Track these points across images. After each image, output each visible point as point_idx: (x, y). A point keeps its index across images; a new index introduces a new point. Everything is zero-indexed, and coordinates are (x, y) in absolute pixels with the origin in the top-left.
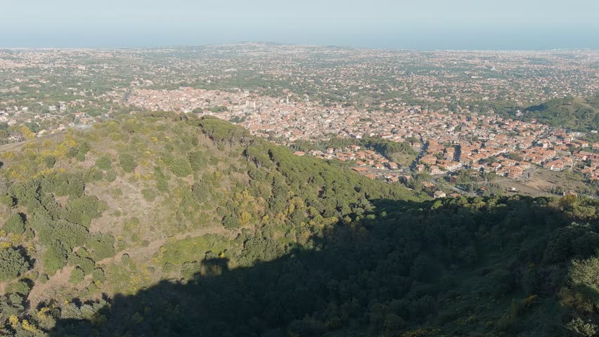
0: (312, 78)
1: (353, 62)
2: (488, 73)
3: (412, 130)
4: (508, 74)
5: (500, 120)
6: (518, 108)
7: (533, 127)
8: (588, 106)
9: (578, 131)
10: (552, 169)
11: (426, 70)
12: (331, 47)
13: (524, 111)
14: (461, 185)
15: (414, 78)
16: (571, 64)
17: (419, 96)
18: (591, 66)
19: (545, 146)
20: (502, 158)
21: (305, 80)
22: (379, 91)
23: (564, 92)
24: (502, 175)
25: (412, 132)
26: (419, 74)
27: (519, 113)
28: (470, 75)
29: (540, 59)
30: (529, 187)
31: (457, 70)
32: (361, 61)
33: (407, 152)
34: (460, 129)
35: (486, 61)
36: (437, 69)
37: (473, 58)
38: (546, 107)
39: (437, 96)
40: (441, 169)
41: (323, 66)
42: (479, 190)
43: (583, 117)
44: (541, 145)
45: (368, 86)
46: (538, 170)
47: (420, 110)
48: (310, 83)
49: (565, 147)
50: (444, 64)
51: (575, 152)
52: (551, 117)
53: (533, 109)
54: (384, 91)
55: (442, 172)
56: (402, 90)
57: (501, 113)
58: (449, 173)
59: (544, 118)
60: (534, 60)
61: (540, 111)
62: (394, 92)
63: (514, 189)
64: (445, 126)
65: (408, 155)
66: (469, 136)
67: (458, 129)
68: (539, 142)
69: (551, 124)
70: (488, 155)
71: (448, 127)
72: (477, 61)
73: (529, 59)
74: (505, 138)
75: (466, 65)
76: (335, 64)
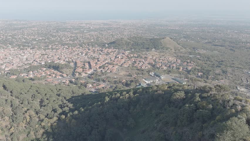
0: (10, 36)
1: (30, 27)
2: (90, 30)
3: (67, 57)
4: (97, 30)
5: (101, 49)
6: (105, 43)
7: (113, 50)
8: (129, 41)
9: (128, 50)
10: (125, 66)
11: (65, 30)
12: (16, 20)
13: (108, 44)
14: (96, 79)
15: (61, 33)
16: (117, 25)
17: (65, 41)
18: (123, 25)
19: (120, 57)
20: (107, 65)
21: (6, 37)
22: (47, 40)
23: (118, 36)
24: (109, 72)
25: (67, 58)
26: (63, 31)
27: (107, 45)
28: (83, 31)
29: (106, 24)
30: (120, 75)
31: (77, 29)
32: (34, 27)
33: (69, 68)
34: (87, 54)
35: (88, 25)
36: (70, 29)
37: (82, 24)
38: (116, 42)
39: (73, 41)
40: (86, 73)
41: (15, 29)
42: (103, 80)
43: (128, 45)
44: (118, 57)
45: (40, 38)
46: (121, 68)
47: (68, 47)
48: (9, 39)
49: (126, 57)
50: (71, 27)
51: (130, 58)
52: (118, 46)
53: (111, 43)
54: (49, 40)
55: (86, 75)
56: (57, 39)
57: (100, 46)
58: (89, 74)
59: (116, 46)
60: (105, 24)
61: (113, 44)
62: (53, 40)
63: (115, 77)
64: (81, 54)
65: (69, 69)
66: (92, 57)
67: (86, 54)
68: (117, 56)
69: (119, 49)
70: (102, 64)
71: (82, 54)
72: (84, 25)
73: (103, 24)
74: (105, 56)
75: (80, 27)
76: (20, 29)
